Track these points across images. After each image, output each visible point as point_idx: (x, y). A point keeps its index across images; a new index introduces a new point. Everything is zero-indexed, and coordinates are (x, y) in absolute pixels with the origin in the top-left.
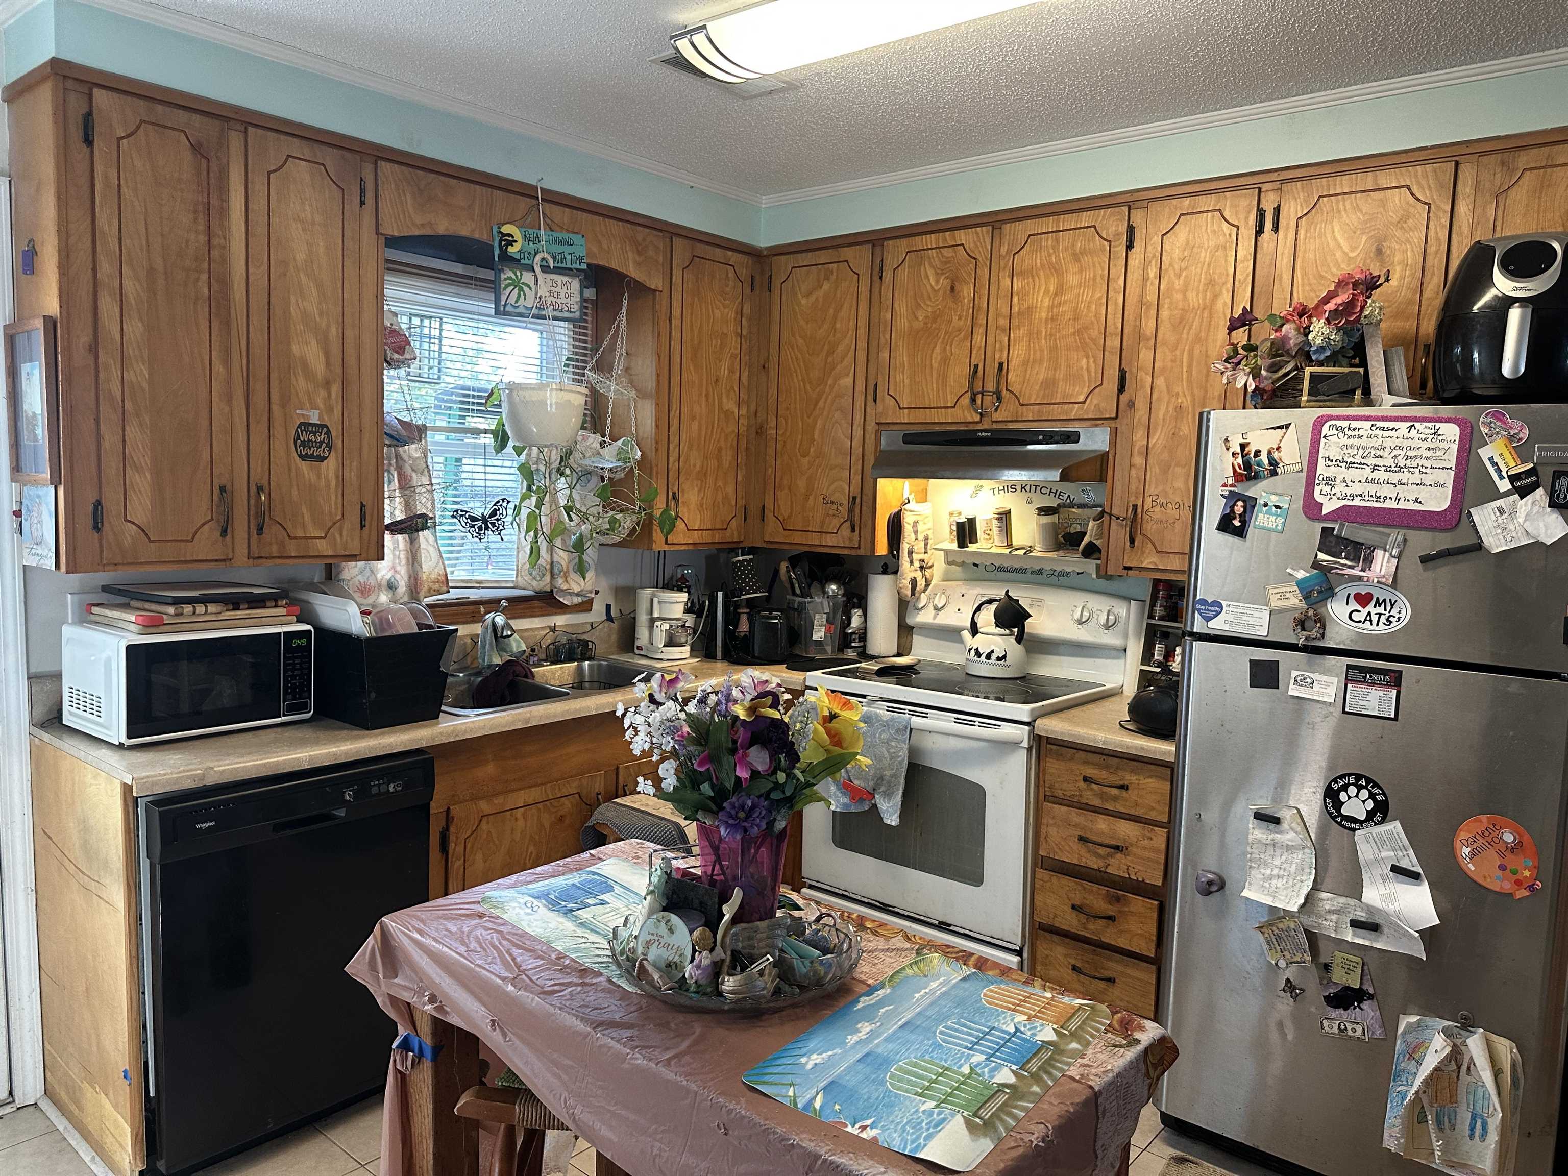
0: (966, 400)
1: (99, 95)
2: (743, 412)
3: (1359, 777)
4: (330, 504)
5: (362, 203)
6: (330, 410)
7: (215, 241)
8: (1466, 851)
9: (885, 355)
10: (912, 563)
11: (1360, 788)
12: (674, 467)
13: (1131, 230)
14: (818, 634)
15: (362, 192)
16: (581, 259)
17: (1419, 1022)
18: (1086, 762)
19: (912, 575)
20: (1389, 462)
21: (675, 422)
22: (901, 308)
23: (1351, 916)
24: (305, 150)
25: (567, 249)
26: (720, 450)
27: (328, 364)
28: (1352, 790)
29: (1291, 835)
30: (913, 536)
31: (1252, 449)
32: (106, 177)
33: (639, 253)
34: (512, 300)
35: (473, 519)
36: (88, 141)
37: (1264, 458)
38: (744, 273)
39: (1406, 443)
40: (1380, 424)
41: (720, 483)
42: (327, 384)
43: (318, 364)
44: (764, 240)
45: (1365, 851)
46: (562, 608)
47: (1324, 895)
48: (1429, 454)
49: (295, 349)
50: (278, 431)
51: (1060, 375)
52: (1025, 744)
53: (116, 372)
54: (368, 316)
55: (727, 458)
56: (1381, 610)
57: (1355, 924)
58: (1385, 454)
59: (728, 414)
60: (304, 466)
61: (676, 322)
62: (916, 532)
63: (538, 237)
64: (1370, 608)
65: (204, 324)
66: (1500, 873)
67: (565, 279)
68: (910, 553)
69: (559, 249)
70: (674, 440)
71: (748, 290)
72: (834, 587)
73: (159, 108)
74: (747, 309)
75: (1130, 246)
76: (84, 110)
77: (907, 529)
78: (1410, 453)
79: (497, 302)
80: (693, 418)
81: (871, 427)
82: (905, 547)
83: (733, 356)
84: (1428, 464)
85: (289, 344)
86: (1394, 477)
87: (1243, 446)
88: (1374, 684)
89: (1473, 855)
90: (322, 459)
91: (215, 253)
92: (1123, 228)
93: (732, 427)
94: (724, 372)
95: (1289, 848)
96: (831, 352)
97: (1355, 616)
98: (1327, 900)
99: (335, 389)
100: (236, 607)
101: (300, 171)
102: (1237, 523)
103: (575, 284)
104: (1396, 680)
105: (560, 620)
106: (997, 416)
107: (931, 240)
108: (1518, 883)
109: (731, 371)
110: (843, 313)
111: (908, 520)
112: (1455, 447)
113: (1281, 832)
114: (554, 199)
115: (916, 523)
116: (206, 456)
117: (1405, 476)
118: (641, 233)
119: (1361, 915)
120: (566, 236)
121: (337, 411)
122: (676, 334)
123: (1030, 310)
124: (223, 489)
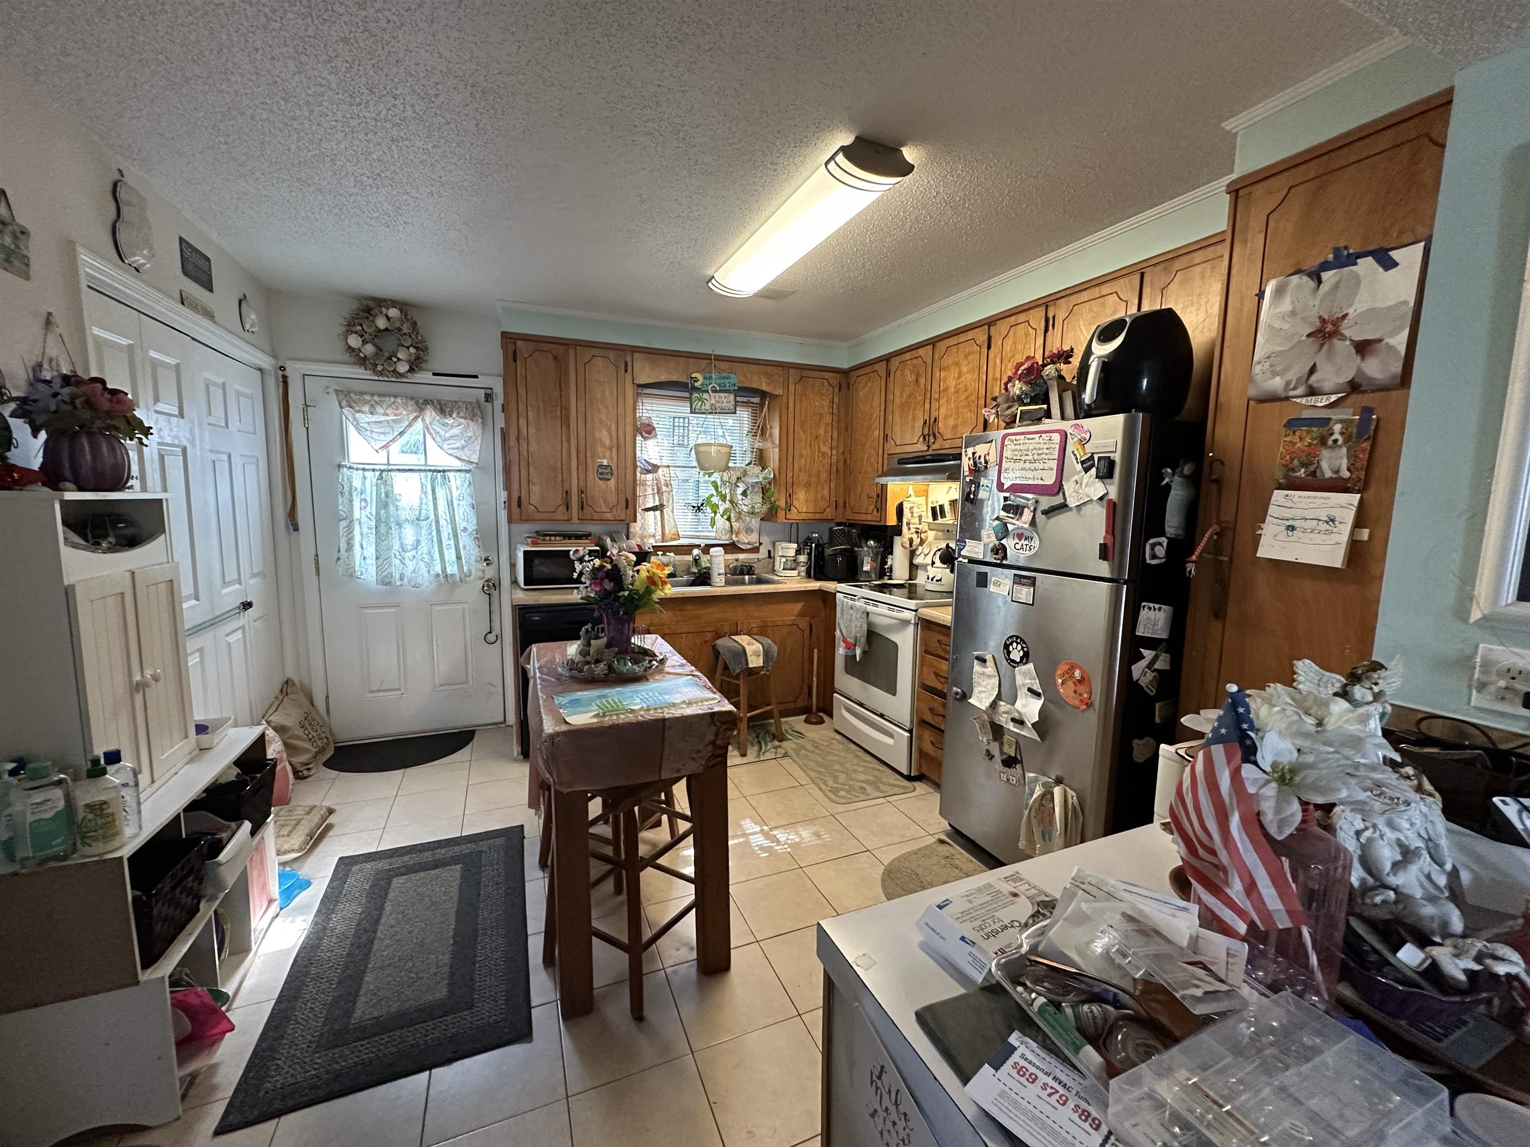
0: (921, 439)
1: (519, 343)
2: (834, 452)
3: (1017, 637)
4: (612, 499)
5: (626, 371)
6: (612, 459)
7: (563, 394)
8: (1060, 681)
9: (890, 418)
10: (909, 529)
11: (1018, 643)
12: (790, 481)
13: (990, 338)
14: (866, 568)
15: (626, 366)
16: (734, 385)
17: (1036, 777)
18: (940, 633)
19: (910, 536)
20: (1030, 458)
21: (790, 459)
22: (897, 393)
23: (1012, 716)
24: (601, 353)
25: (726, 381)
26: (819, 472)
27: (611, 440)
28: (1015, 644)
29: (990, 669)
30: (910, 515)
31: (977, 455)
32: (521, 374)
33: (769, 378)
34: (698, 407)
35: (694, 507)
36: (515, 361)
37: (982, 460)
38: (835, 382)
39: (1038, 446)
40: (1028, 436)
41: (819, 489)
42: (611, 448)
43: (607, 442)
44: (845, 365)
45: (1019, 680)
46: (742, 551)
47: (1002, 703)
48: (1047, 451)
49: (597, 435)
50: (590, 468)
51: (959, 421)
52: (913, 622)
53: (525, 446)
54: (629, 420)
55: (824, 476)
56: (1027, 542)
57: (1013, 720)
58: (1029, 453)
59: (824, 454)
60: (601, 482)
61: (791, 410)
62: (912, 513)
63: (711, 377)
64: (1022, 541)
65: (559, 428)
66: (1074, 695)
67: (726, 395)
68: (908, 524)
69: (723, 381)
70: (790, 468)
71: (837, 390)
72: (872, 542)
73: (541, 344)
74: (836, 400)
75: (989, 347)
76: (513, 349)
77: (906, 511)
78: (1040, 452)
79: (691, 408)
80: (801, 456)
81: (886, 456)
82: (905, 520)
83: (827, 424)
84: (1046, 457)
85: (594, 432)
86: (1033, 466)
87: (974, 454)
88: (1024, 585)
89: (1063, 683)
90: (608, 480)
91: (563, 399)
92: (986, 338)
93: (827, 460)
94: (821, 431)
95: (989, 676)
96: (870, 419)
97: (1018, 547)
98: (1003, 706)
99: (614, 450)
100: (570, 539)
101: (599, 362)
102: (972, 496)
103: (732, 397)
104: (1033, 582)
105: (742, 556)
106: (934, 447)
107: (908, 356)
108: (1082, 701)
109: (826, 432)
110: (875, 398)
111: (906, 506)
112: (1058, 446)
113: (986, 667)
114: (719, 358)
115: (911, 508)
116: (560, 478)
117: (1037, 465)
118: (770, 369)
119: (1016, 715)
120: (726, 375)
121: (615, 460)
122: (791, 416)
123: (946, 389)
124: (567, 492)
